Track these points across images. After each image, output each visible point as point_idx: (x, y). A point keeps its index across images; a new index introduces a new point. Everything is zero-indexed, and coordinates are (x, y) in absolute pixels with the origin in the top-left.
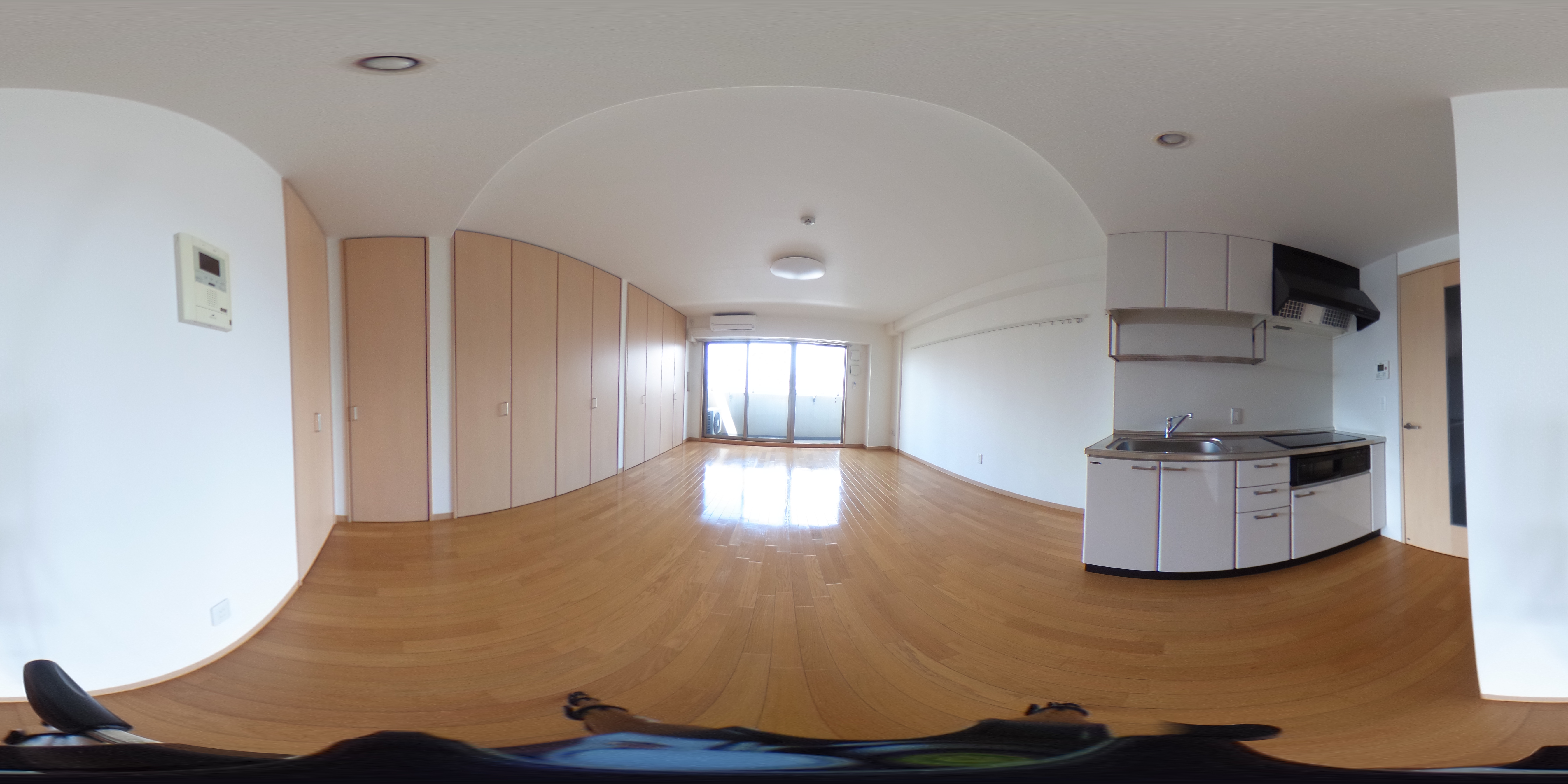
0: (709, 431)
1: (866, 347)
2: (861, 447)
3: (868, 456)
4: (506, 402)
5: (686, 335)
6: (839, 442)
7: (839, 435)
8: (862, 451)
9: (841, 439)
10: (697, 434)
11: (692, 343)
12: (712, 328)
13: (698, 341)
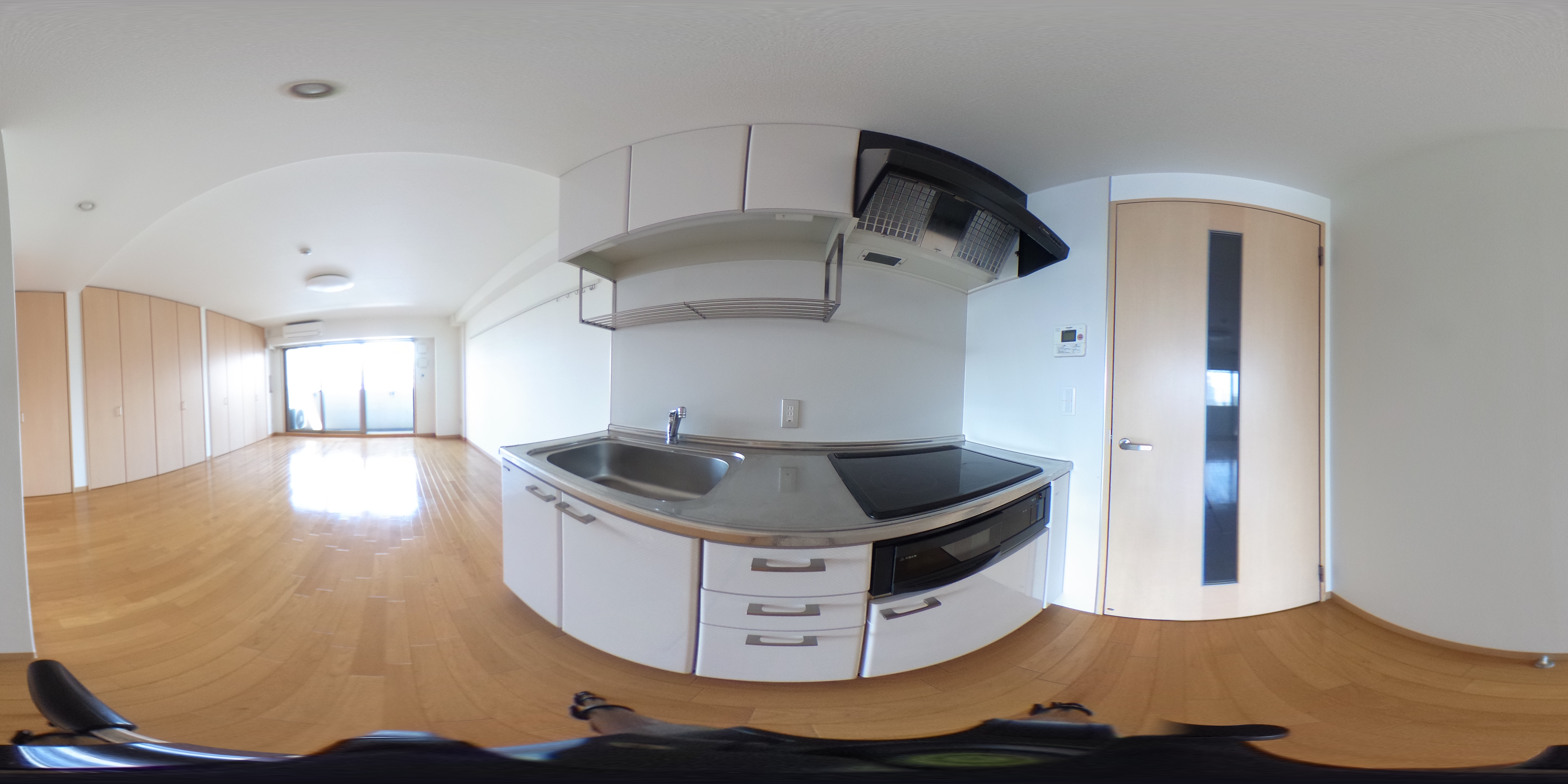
0: (292, 427)
1: (432, 340)
2: (433, 436)
3: (437, 444)
4: (119, 407)
5: (265, 344)
6: (411, 432)
7: (412, 426)
8: (431, 440)
9: (414, 429)
10: (281, 428)
11: (272, 351)
12: (286, 336)
13: (277, 348)
